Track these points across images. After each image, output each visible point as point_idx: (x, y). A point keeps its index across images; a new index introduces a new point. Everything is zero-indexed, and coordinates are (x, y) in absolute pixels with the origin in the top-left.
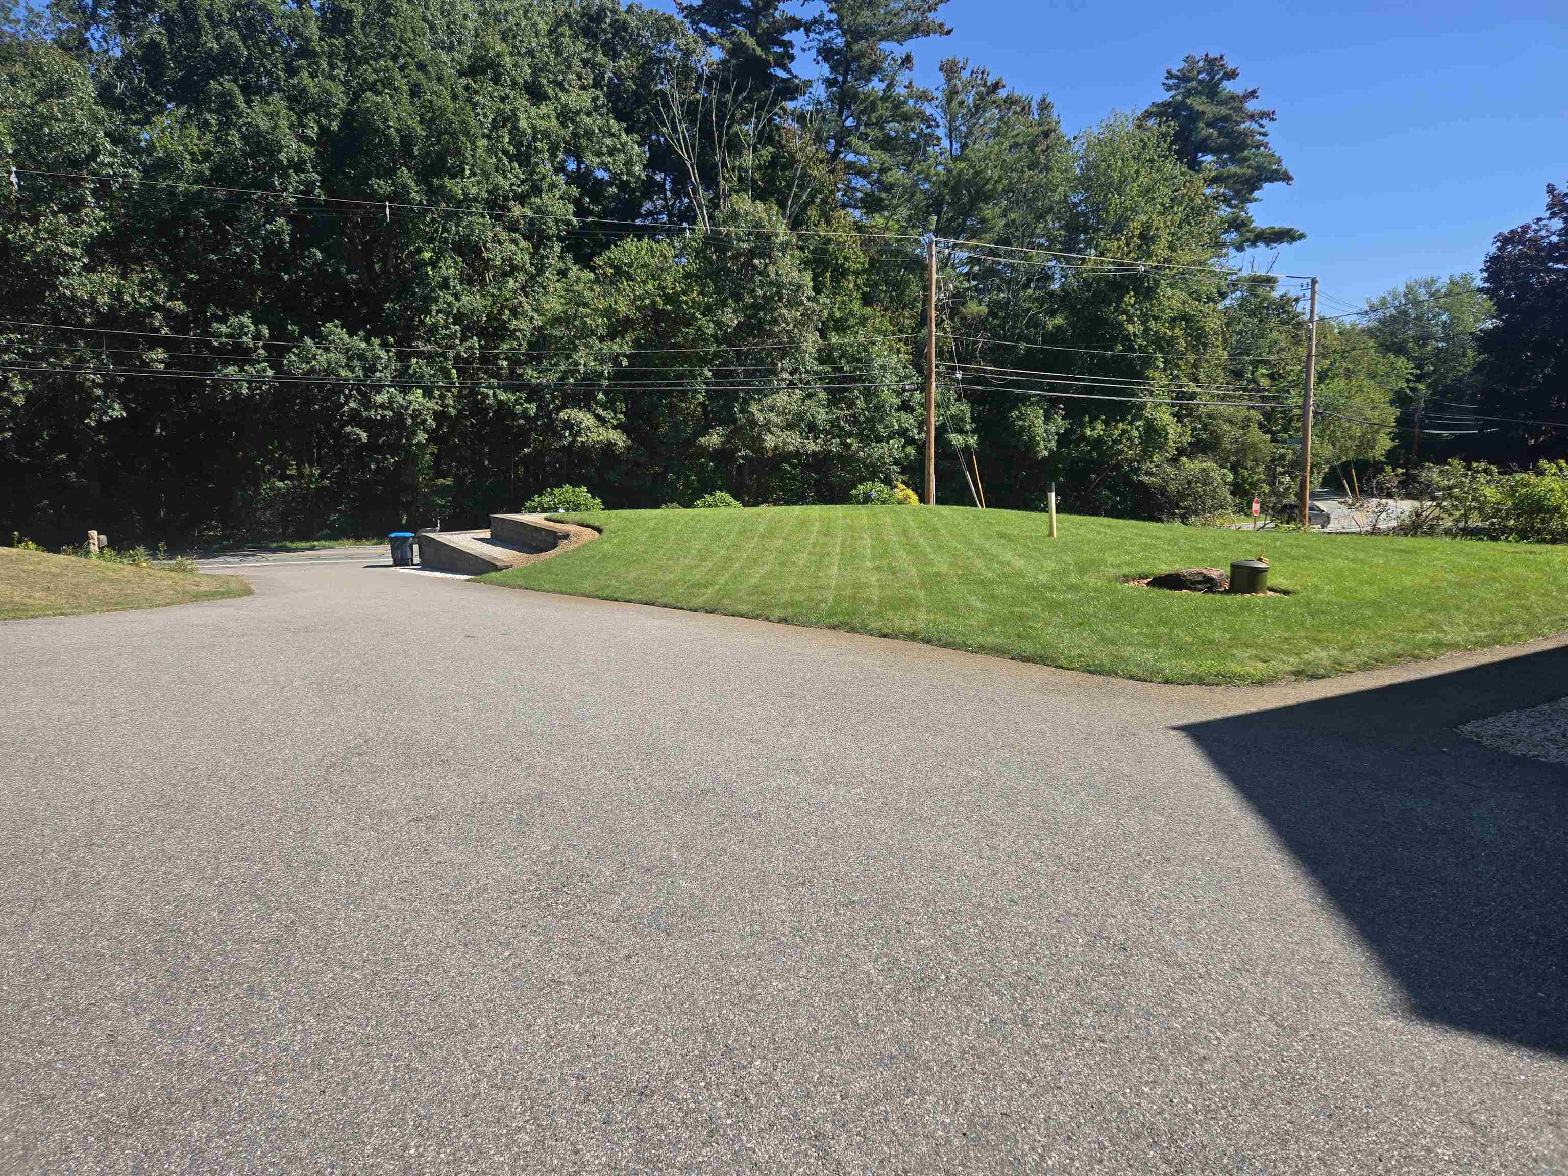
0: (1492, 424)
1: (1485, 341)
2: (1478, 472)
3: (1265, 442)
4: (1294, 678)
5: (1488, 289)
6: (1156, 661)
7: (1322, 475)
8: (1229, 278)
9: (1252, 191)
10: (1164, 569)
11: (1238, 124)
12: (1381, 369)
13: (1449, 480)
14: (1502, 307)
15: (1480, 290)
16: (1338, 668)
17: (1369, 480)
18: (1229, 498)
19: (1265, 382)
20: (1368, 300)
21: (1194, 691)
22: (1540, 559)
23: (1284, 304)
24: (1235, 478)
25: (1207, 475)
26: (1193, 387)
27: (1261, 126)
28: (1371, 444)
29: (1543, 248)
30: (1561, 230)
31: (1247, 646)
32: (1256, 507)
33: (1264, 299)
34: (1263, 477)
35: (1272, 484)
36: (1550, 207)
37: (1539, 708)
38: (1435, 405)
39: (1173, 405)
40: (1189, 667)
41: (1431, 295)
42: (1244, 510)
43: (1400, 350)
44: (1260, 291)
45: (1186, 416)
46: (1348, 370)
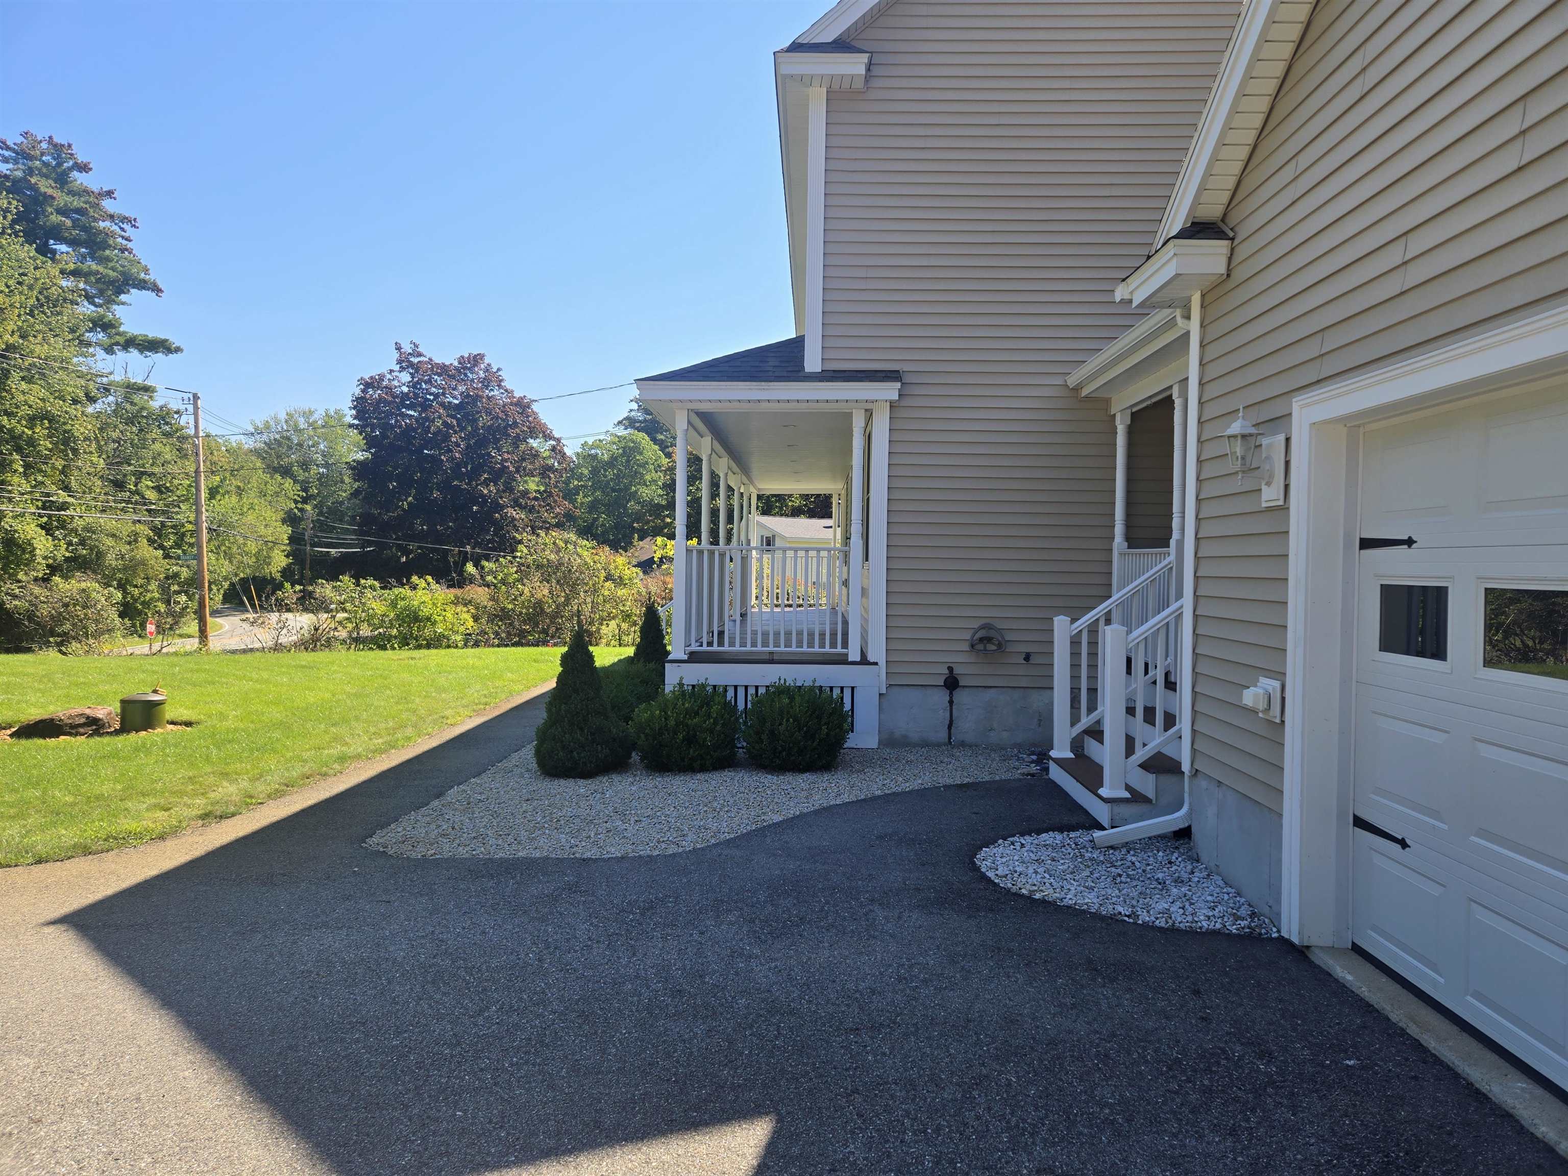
0: (370, 543)
1: (360, 470)
2: (365, 587)
3: (156, 558)
4: (200, 822)
5: (357, 425)
6: (22, 837)
7: (222, 592)
8: (99, 380)
9: (120, 294)
10: (34, 713)
11: (96, 220)
12: (271, 489)
13: (340, 595)
14: (371, 442)
15: (351, 426)
16: (250, 802)
17: (267, 598)
18: (118, 620)
19: (151, 495)
20: (252, 422)
21: (79, 865)
22: (420, 663)
23: (164, 416)
24: (124, 598)
25: (88, 597)
26: (62, 496)
27: (123, 229)
28: (267, 561)
29: (397, 397)
30: (409, 382)
31: (144, 795)
32: (151, 628)
33: (143, 408)
34: (157, 595)
35: (168, 602)
36: (399, 362)
37: (431, 805)
38: (320, 526)
39: (40, 516)
40: (68, 835)
41: (310, 425)
42: (138, 631)
43: (286, 472)
44: (136, 398)
45: (57, 528)
46: (239, 487)
